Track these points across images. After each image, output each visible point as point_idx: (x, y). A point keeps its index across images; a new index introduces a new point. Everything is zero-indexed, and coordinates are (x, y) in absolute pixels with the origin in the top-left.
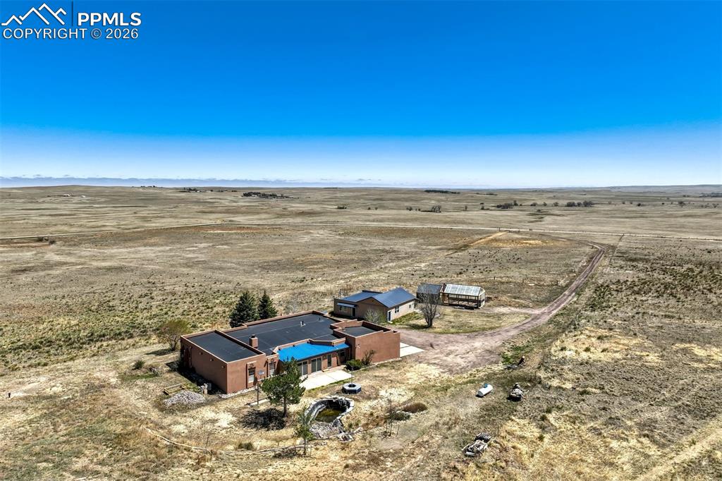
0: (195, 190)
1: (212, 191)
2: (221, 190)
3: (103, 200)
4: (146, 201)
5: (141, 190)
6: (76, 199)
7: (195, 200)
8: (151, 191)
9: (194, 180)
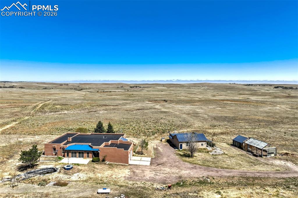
0: (252, 85)
1: (260, 85)
2: (264, 85)
3: (212, 88)
4: (227, 89)
5: (229, 85)
6: (203, 88)
7: (249, 89)
8: (233, 85)
9: (257, 81)
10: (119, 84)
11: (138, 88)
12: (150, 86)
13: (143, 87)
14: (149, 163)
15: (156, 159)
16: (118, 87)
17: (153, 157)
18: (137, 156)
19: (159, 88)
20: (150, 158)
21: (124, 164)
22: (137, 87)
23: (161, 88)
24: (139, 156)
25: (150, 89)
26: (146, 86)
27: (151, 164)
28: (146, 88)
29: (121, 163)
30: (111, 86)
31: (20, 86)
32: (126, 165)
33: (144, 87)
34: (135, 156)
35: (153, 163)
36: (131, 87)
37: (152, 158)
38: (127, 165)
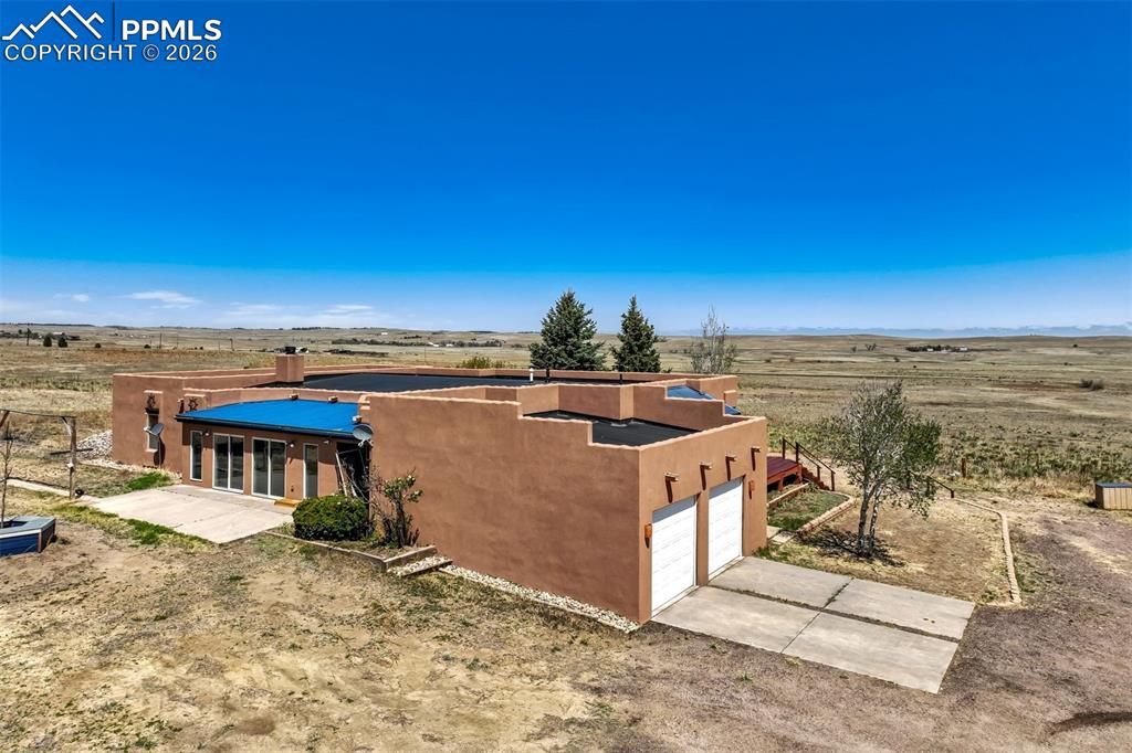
10: (860, 337)
11: (944, 352)
12: (1002, 345)
13: (969, 350)
14: (946, 654)
15: (1057, 626)
16: (854, 349)
17: (1007, 604)
18: (804, 564)
19: (1049, 352)
20: (967, 609)
21: (591, 610)
22: (938, 349)
23: (1062, 352)
24: (826, 569)
25: (1004, 356)
26: (986, 345)
27: (965, 674)
28: (982, 354)
29: (563, 592)
30: (824, 346)
31: (513, 343)
32: (596, 627)
33: (972, 350)
34: (784, 557)
35: (999, 669)
36: (910, 349)
37: (995, 612)
38: (620, 623)
